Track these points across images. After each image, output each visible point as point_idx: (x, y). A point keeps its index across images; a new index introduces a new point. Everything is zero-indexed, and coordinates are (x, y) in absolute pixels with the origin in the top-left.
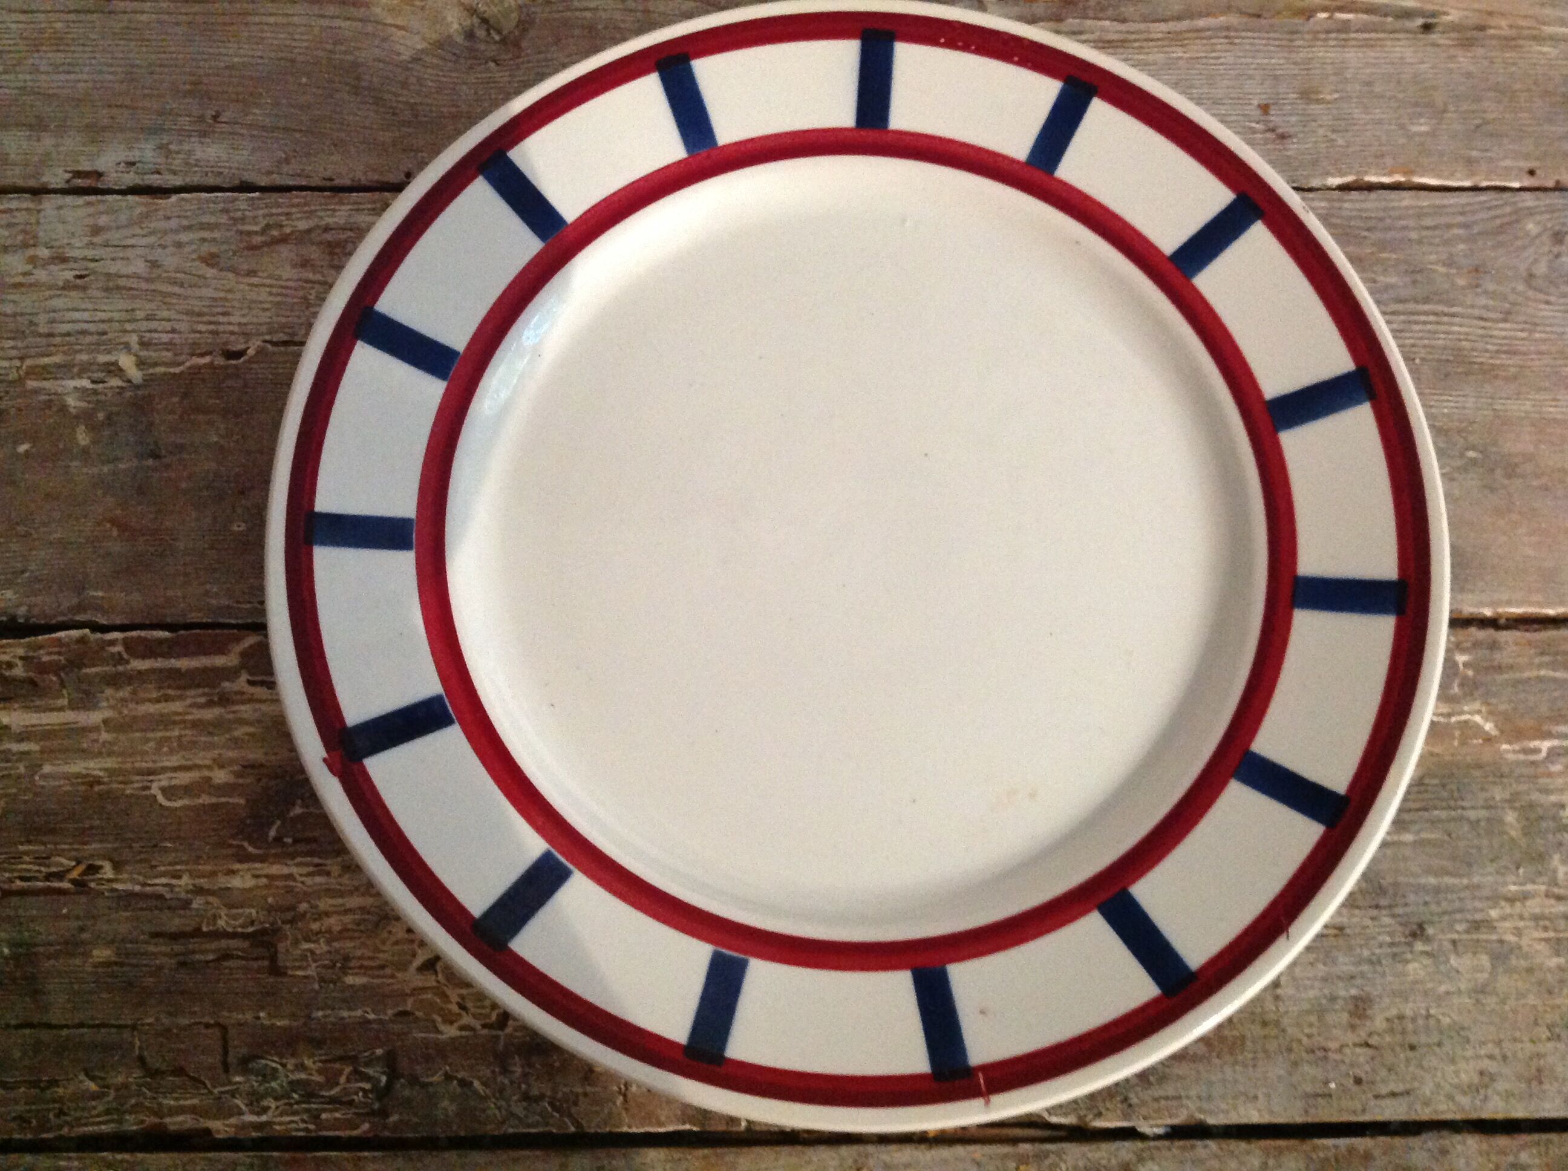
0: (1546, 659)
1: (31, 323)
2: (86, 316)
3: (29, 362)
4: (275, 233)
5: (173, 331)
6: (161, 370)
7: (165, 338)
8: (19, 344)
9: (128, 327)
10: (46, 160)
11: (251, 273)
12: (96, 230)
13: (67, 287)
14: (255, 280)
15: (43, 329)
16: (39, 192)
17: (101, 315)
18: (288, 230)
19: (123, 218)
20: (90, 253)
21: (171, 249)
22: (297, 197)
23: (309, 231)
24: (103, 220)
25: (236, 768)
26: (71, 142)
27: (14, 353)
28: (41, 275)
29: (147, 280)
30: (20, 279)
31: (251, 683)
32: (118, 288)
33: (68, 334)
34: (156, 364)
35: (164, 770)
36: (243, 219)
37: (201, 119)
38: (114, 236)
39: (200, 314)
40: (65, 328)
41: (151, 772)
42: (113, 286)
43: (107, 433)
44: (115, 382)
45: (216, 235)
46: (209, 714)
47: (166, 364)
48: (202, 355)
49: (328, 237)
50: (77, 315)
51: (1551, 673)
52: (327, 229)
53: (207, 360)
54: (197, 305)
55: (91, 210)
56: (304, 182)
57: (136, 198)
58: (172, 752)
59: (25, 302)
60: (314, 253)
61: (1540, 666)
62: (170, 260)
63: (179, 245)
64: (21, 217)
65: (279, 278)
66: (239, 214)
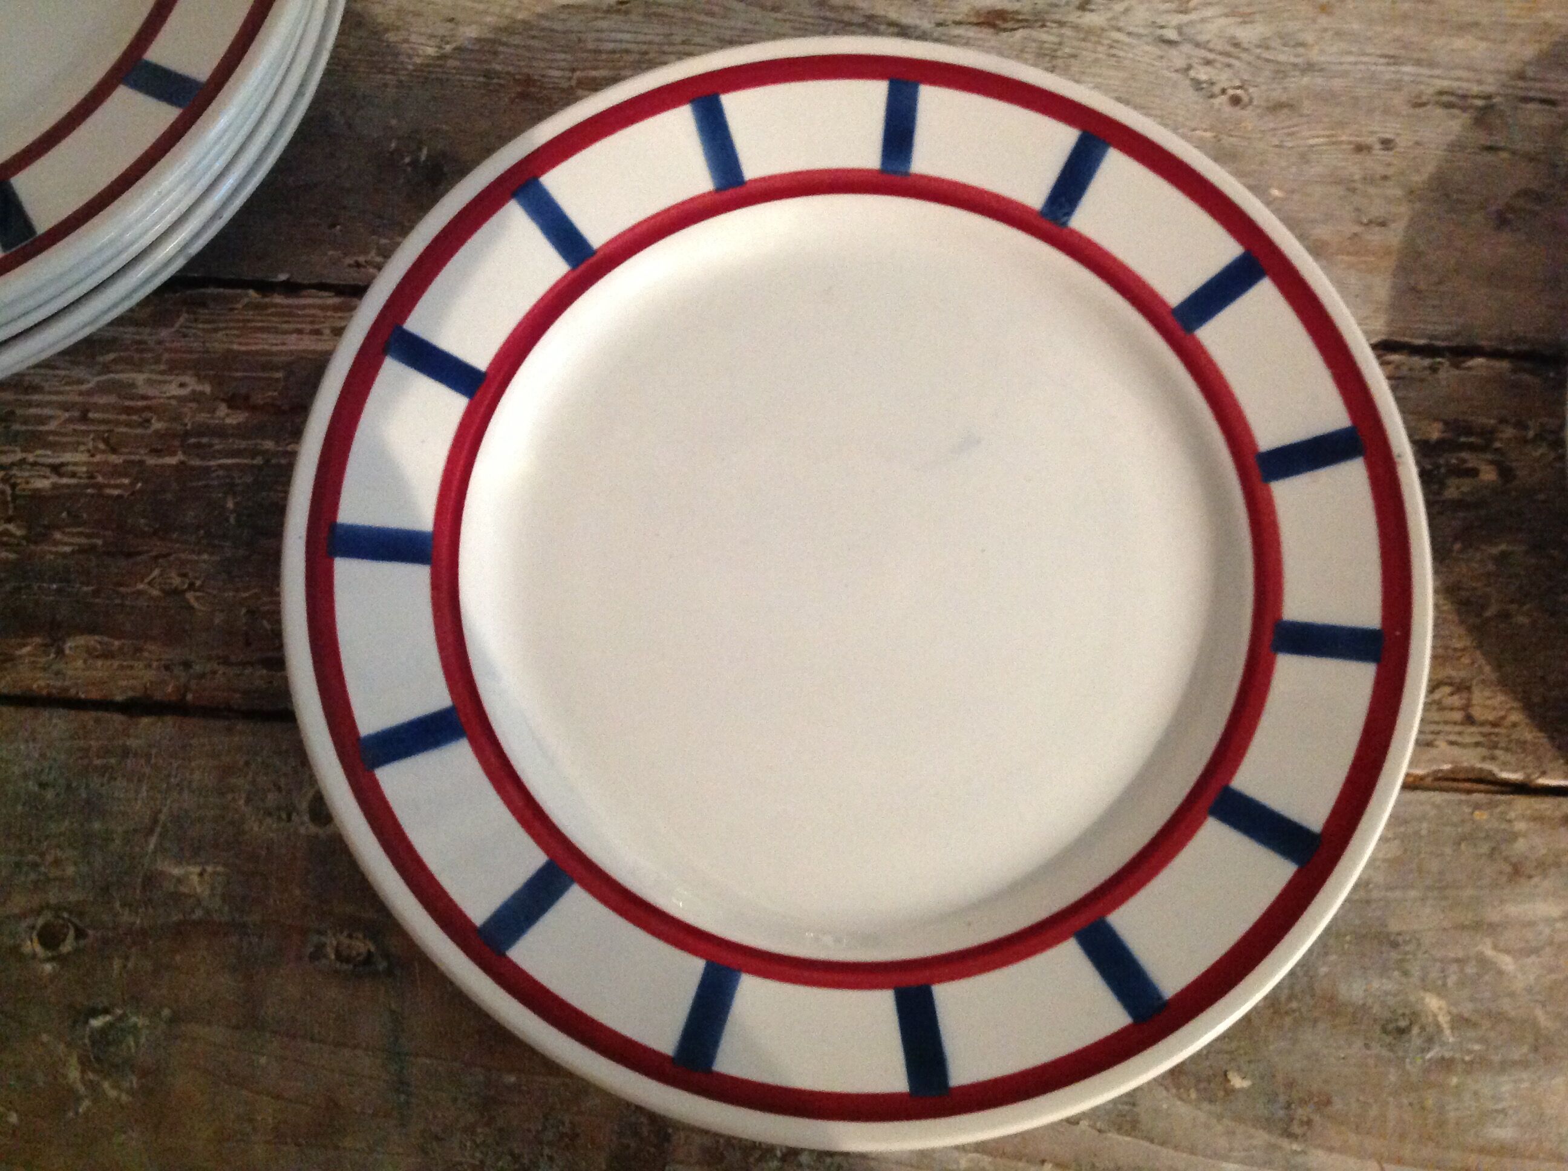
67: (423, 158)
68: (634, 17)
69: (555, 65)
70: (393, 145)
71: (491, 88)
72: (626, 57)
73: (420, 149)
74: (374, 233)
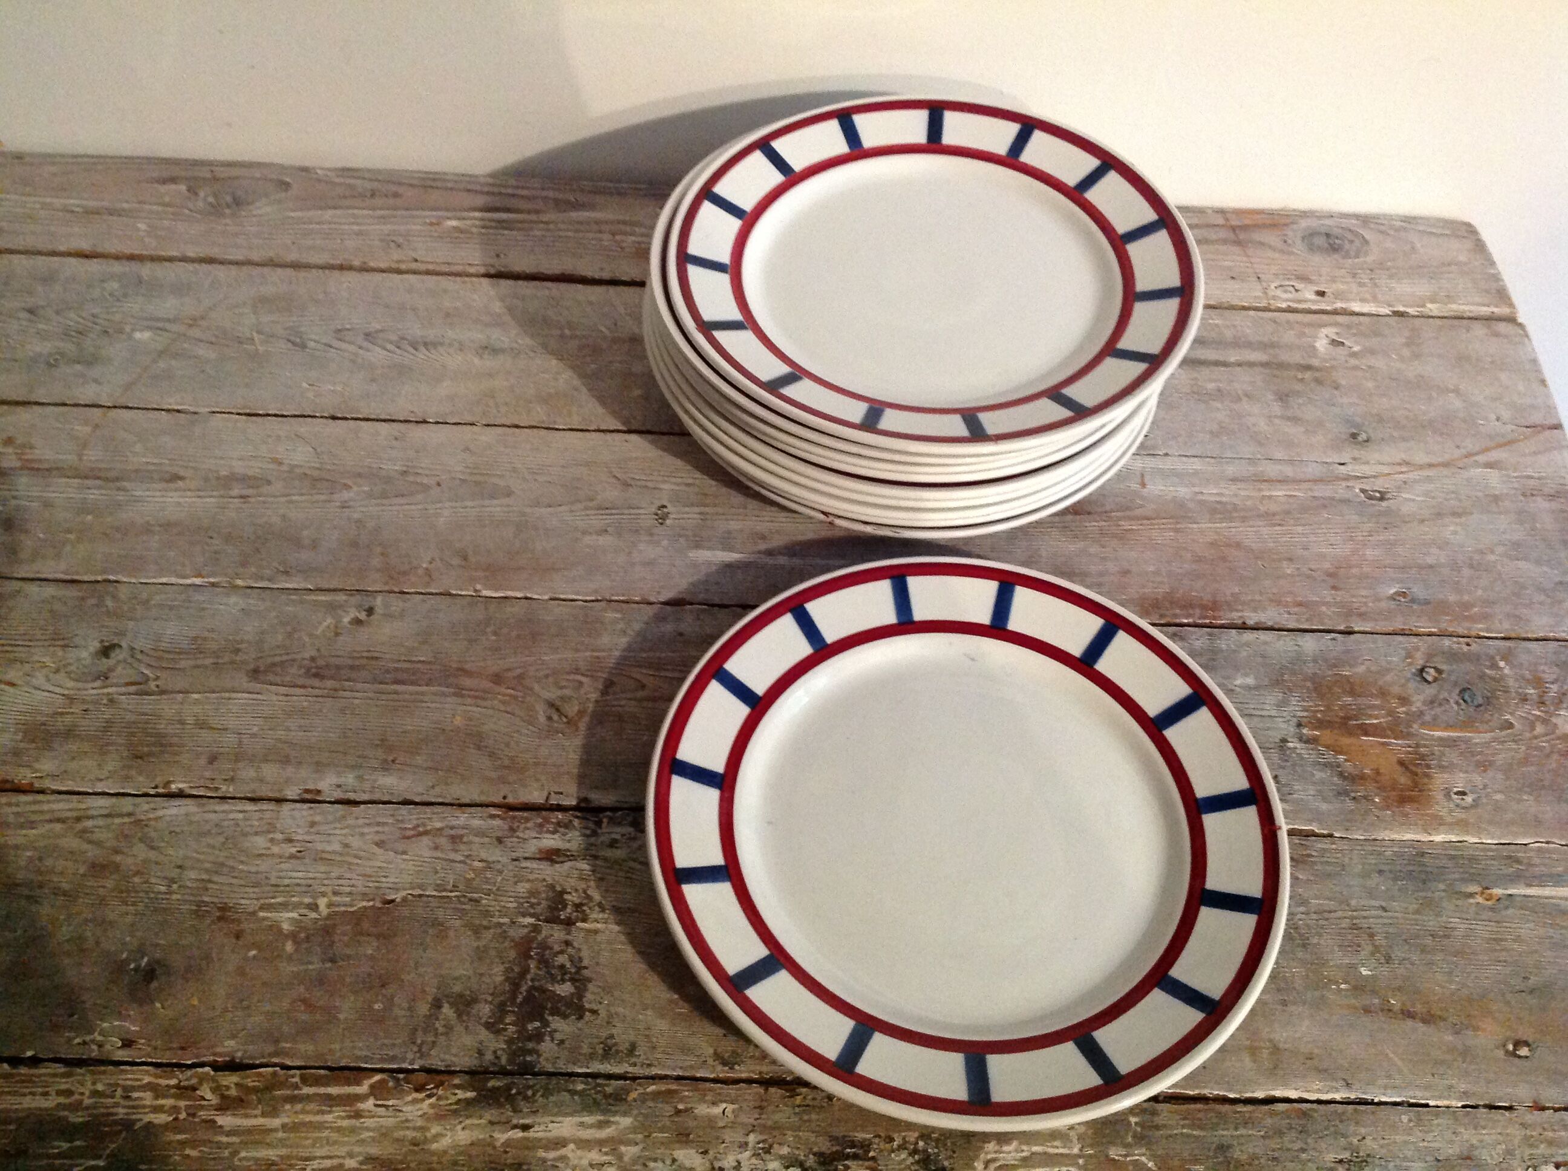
0: (1187, 1122)
1: (267, 878)
2: (300, 874)
3: (262, 901)
4: (421, 829)
5: (353, 886)
6: (343, 909)
7: (348, 889)
8: (256, 890)
9: (326, 882)
10: (288, 781)
11: (404, 853)
12: (313, 824)
13: (292, 857)
14: (404, 857)
15: (273, 881)
16: (279, 801)
17: (311, 875)
18: (429, 828)
19: (330, 818)
20: (307, 838)
21: (357, 837)
22: (439, 809)
23: (441, 829)
24: (318, 818)
25: (361, 1158)
26: (304, 772)
27: (252, 895)
28: (276, 850)
29: (341, 854)
30: (264, 852)
31: (376, 1106)
32: (321, 859)
33: (288, 886)
34: (339, 905)
35: (315, 1158)
36: (402, 821)
37: (385, 761)
38: (323, 828)
39: (370, 876)
40: (287, 882)
41: (307, 1159)
42: (320, 858)
43: (305, 946)
44: (314, 915)
45: (386, 829)
46: (345, 1123)
47: (345, 905)
48: (369, 901)
49: (452, 832)
50: (295, 874)
51: (1190, 1131)
52: (452, 828)
53: (371, 903)
54: (369, 871)
55: (311, 812)
56: (440, 800)
57: (339, 806)
58: (322, 1146)
59: (264, 866)
60: (443, 841)
61: (1183, 1127)
62: (355, 842)
63: (362, 834)
64: (268, 815)
65: (421, 856)
66: (400, 818)
67: (143, 964)
68: (307, 861)
69: (246, 896)
70: (124, 956)
71: (200, 913)
72: (297, 889)
73: (143, 958)
74: (101, 1020)
